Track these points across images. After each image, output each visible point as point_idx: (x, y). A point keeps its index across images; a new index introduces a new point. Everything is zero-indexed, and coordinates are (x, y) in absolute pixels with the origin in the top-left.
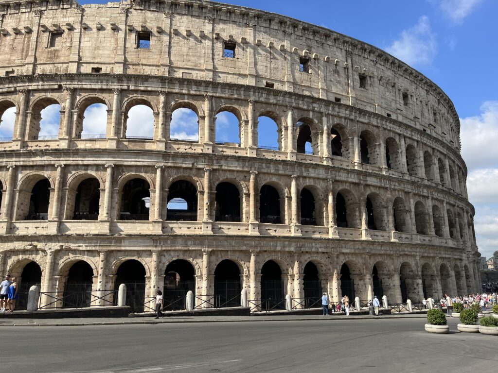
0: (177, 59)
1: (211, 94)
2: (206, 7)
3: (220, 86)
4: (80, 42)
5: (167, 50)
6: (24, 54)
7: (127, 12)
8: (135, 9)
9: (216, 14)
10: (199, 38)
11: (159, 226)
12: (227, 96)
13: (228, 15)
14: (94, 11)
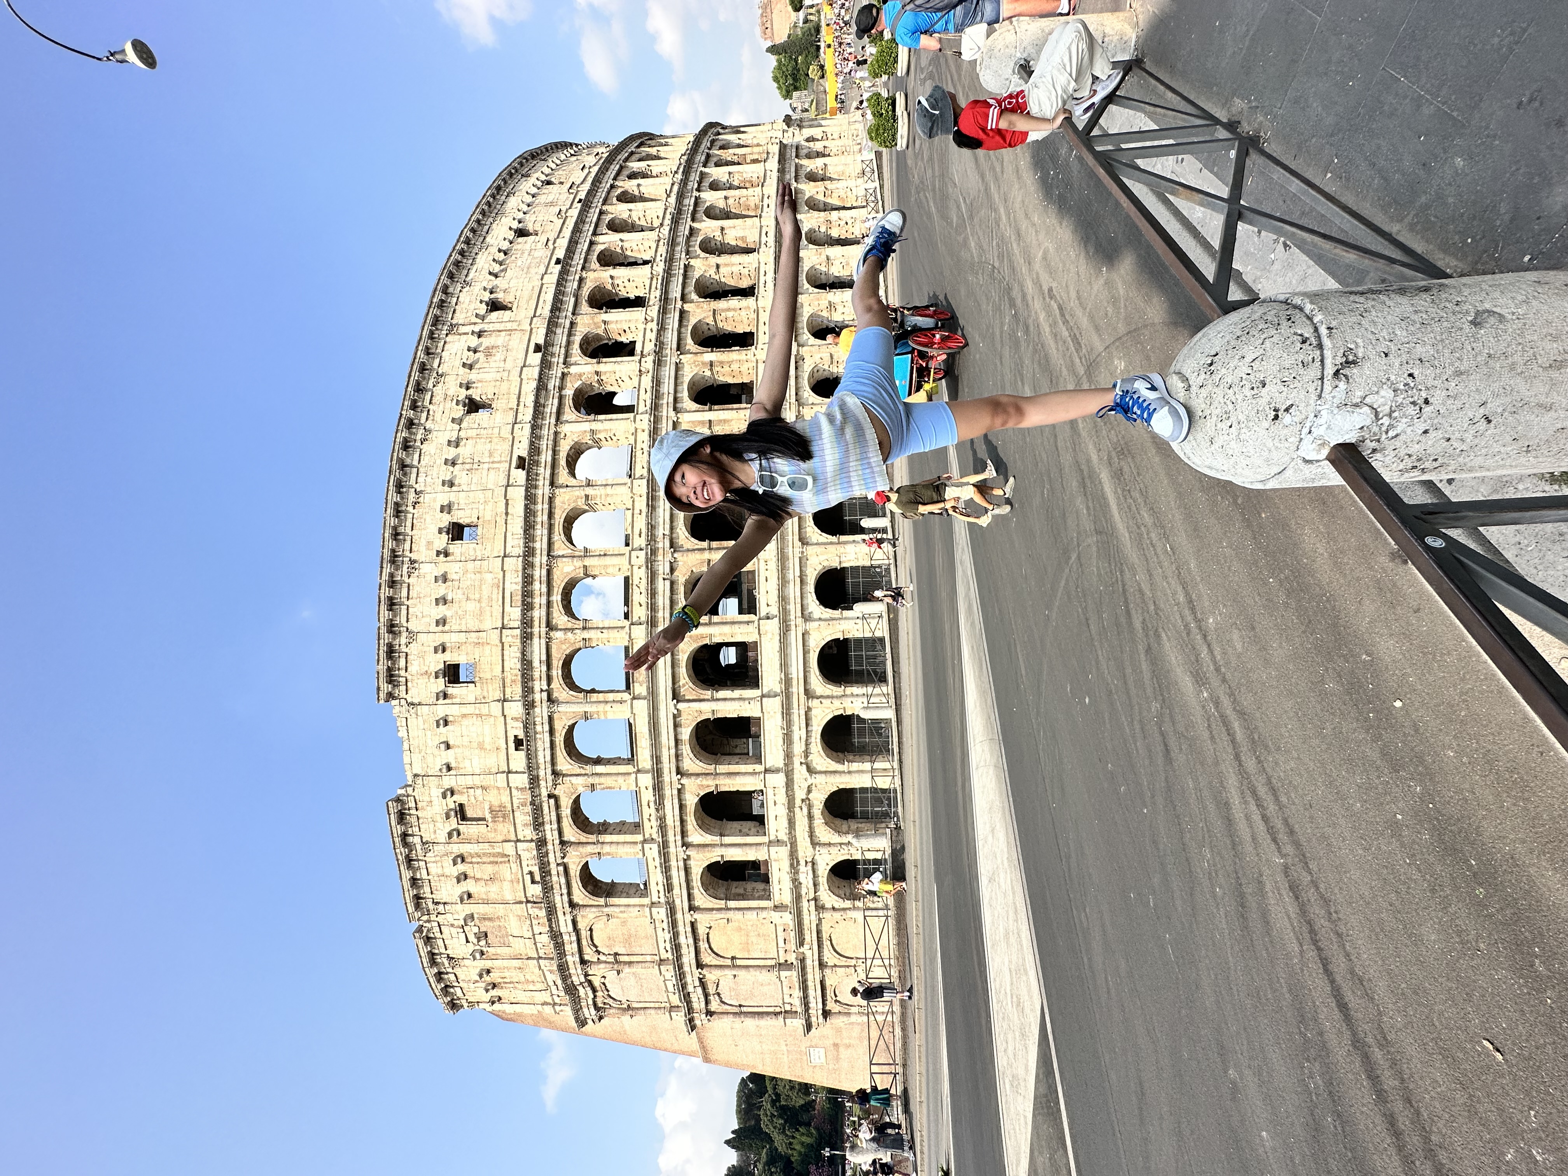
0: (488, 618)
1: (545, 559)
3: (531, 544)
4: (473, 774)
6: (500, 860)
7: (414, 704)
8: (407, 691)
9: (400, 559)
13: (401, 537)
14: (416, 757)
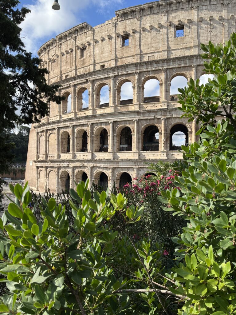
0: (145, 48)
1: (165, 68)
2: (162, 5)
3: (171, 61)
4: (94, 51)
5: (138, 43)
6: (71, 64)
7: (116, 24)
8: (120, 21)
9: (169, 7)
10: (158, 29)
11: (136, 155)
12: (177, 66)
13: (178, 5)
14: (99, 29)
